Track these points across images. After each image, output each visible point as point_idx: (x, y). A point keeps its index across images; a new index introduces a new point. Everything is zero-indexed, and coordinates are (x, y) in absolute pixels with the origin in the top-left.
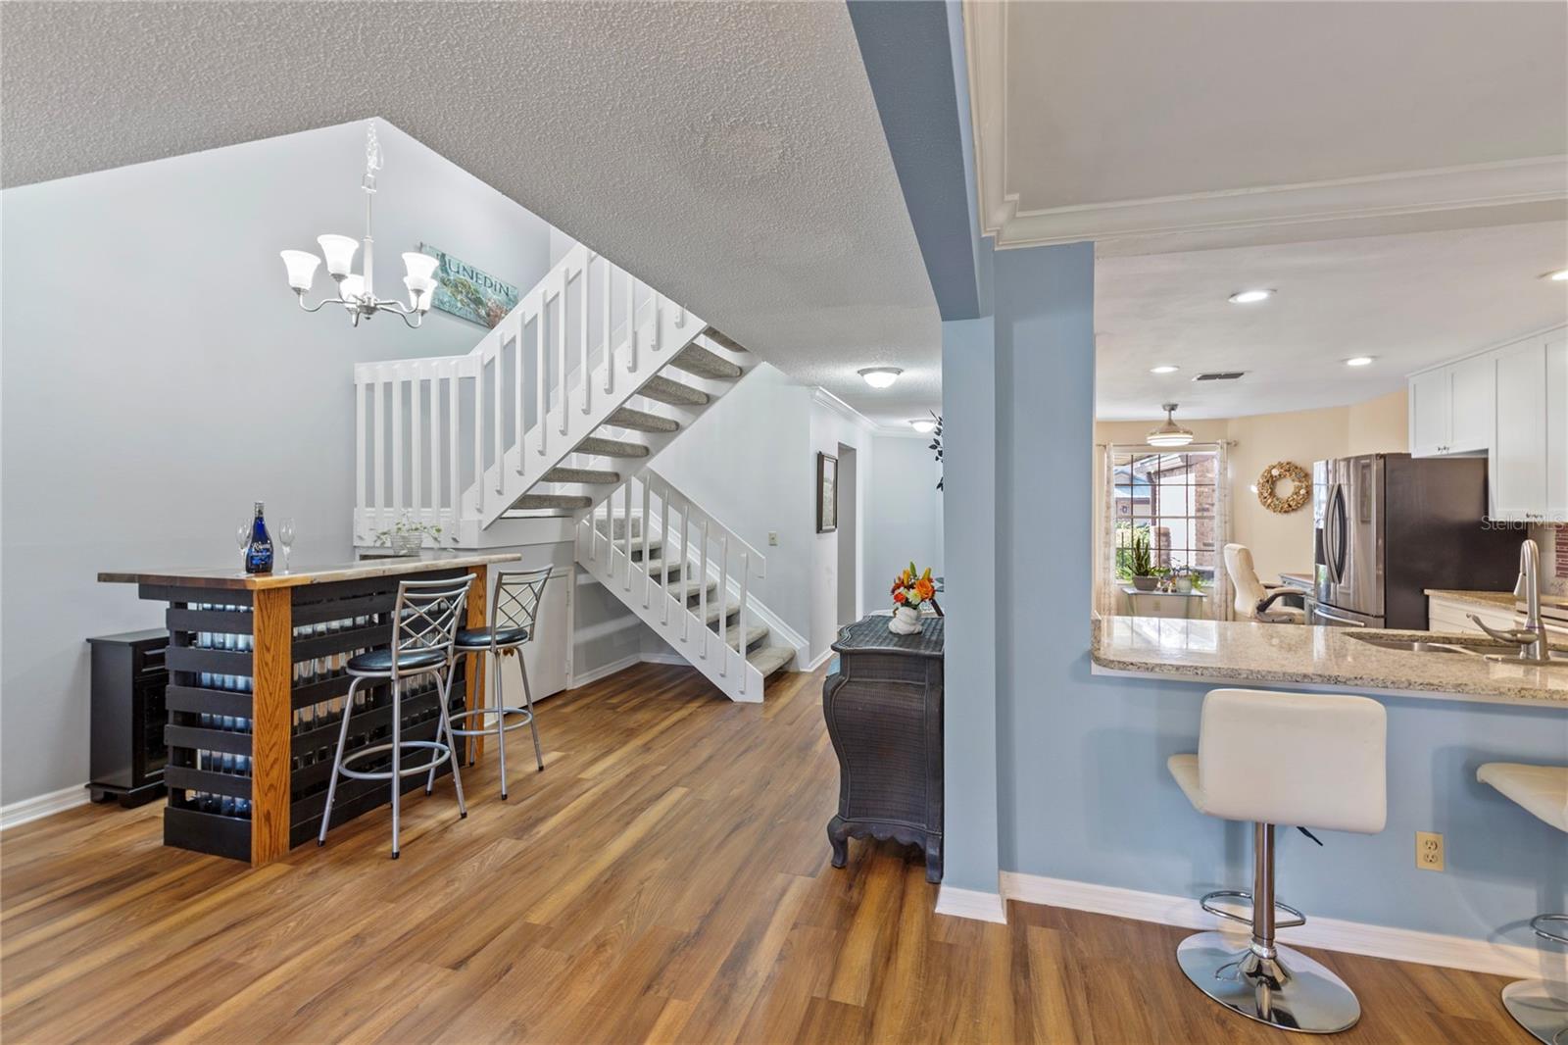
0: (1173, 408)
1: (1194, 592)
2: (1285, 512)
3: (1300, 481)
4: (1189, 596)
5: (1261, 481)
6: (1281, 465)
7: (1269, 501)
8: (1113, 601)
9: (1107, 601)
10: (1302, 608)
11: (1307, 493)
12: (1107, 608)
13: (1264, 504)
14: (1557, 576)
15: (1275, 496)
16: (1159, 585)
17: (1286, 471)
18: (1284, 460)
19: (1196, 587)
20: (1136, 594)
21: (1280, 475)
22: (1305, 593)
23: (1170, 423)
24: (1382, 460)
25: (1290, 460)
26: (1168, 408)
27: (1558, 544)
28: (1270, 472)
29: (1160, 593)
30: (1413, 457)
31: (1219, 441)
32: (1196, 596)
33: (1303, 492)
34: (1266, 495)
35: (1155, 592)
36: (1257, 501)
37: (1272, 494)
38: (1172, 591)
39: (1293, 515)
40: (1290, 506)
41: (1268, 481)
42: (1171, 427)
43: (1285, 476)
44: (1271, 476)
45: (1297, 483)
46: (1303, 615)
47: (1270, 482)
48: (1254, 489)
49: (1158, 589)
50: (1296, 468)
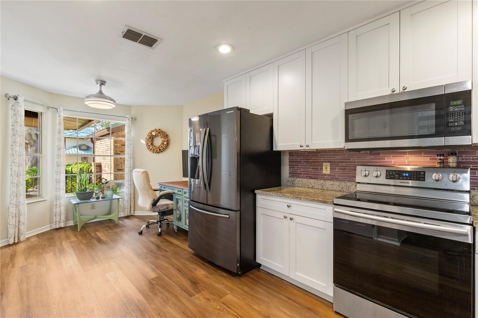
0: (103, 83)
1: (115, 196)
2: (158, 153)
3: (164, 138)
4: (112, 200)
5: (147, 138)
6: (156, 130)
7: (151, 147)
8: (63, 209)
9: (58, 210)
10: (172, 200)
11: (167, 144)
12: (58, 214)
13: (148, 149)
14: (290, 177)
15: (153, 145)
16: (94, 196)
17: (158, 133)
18: (157, 129)
19: (116, 194)
20: (78, 204)
21: (156, 135)
22: (174, 193)
23: (101, 92)
24: (239, 112)
25: (160, 128)
26: (99, 83)
27: (290, 162)
28: (151, 133)
29: (94, 200)
30: (251, 112)
31: (128, 116)
32: (116, 199)
33: (165, 143)
34: (149, 144)
35: (92, 200)
36: (145, 147)
37: (152, 144)
38: (102, 198)
39: (161, 154)
40: (160, 150)
41: (150, 138)
42: (101, 95)
43: (158, 136)
44: (152, 135)
45: (163, 139)
46: (173, 204)
47: (152, 138)
48: (143, 142)
49: (93, 198)
50: (163, 132)
